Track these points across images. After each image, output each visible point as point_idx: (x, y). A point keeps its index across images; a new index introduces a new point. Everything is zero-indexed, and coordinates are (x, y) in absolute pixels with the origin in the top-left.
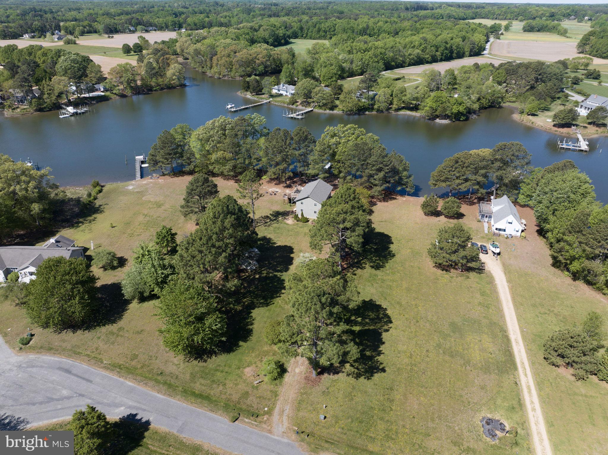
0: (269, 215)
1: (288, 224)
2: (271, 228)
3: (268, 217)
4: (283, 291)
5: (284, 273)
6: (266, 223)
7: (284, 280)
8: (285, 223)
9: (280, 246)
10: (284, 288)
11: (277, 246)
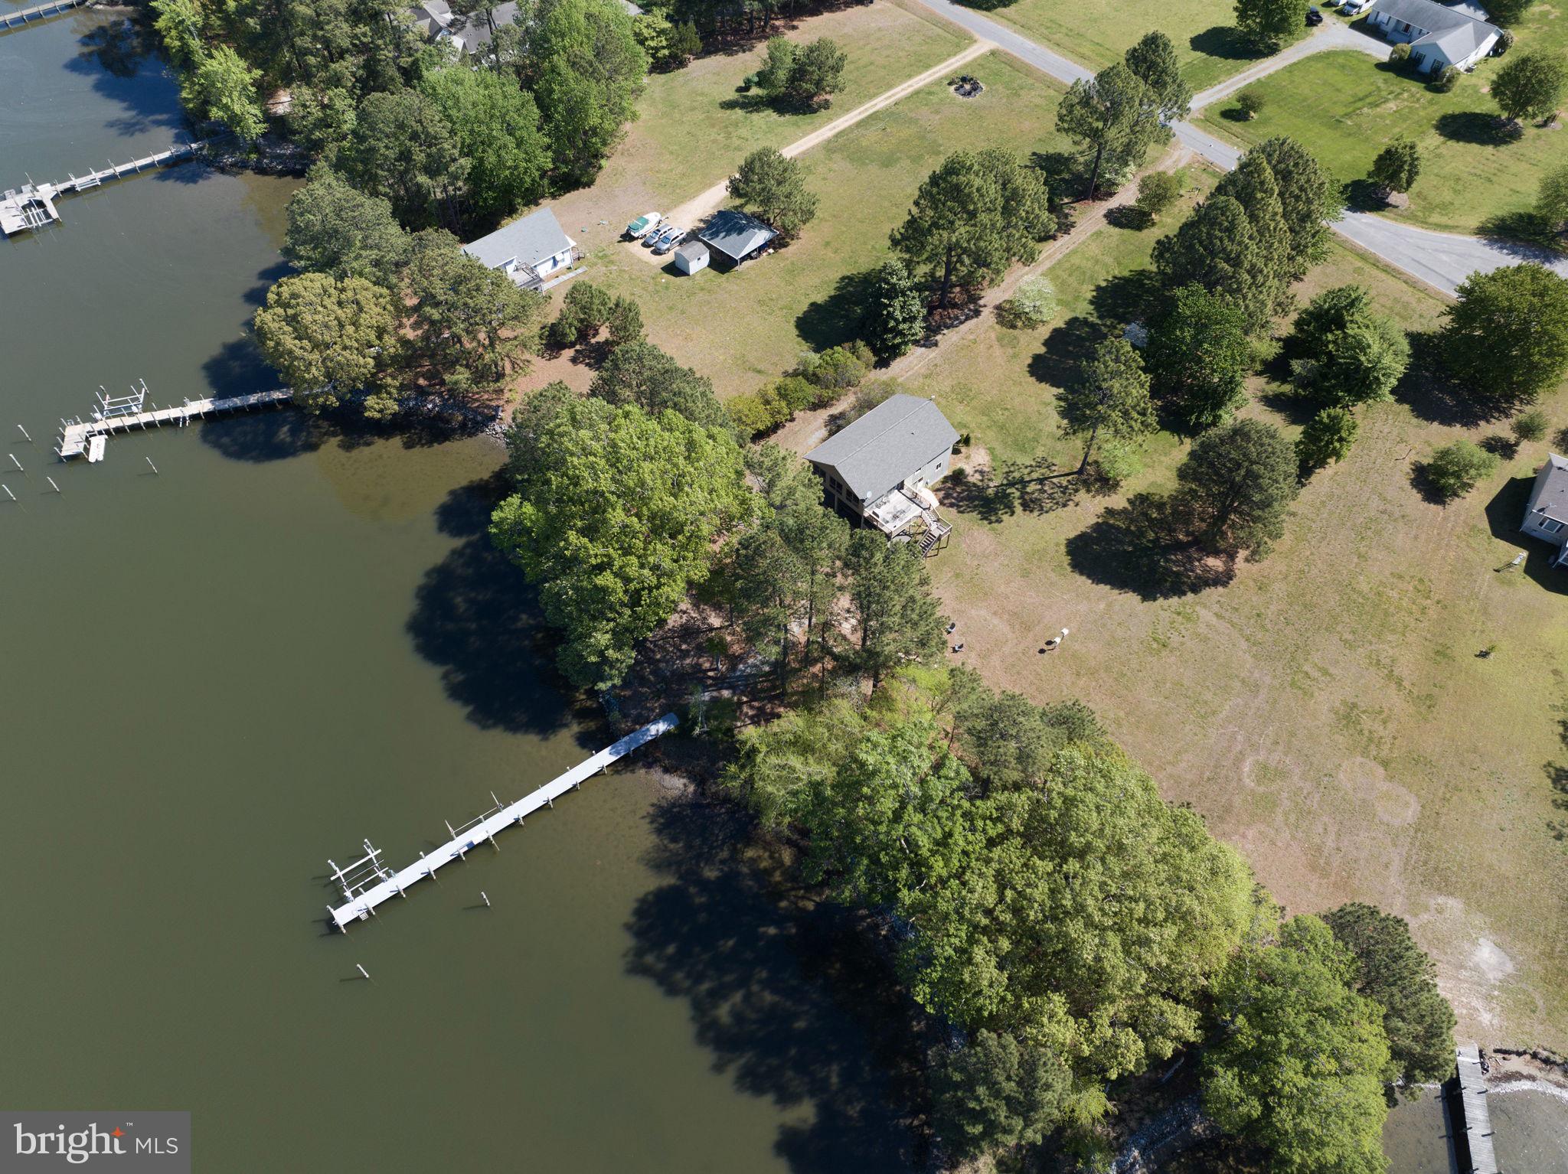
0: (1019, 509)
1: (991, 451)
2: (1040, 452)
3: (1026, 506)
4: (1104, 284)
5: (1081, 316)
6: (1041, 481)
7: (1091, 302)
8: (994, 458)
9: (1053, 385)
10: (1098, 288)
11: (1058, 387)
